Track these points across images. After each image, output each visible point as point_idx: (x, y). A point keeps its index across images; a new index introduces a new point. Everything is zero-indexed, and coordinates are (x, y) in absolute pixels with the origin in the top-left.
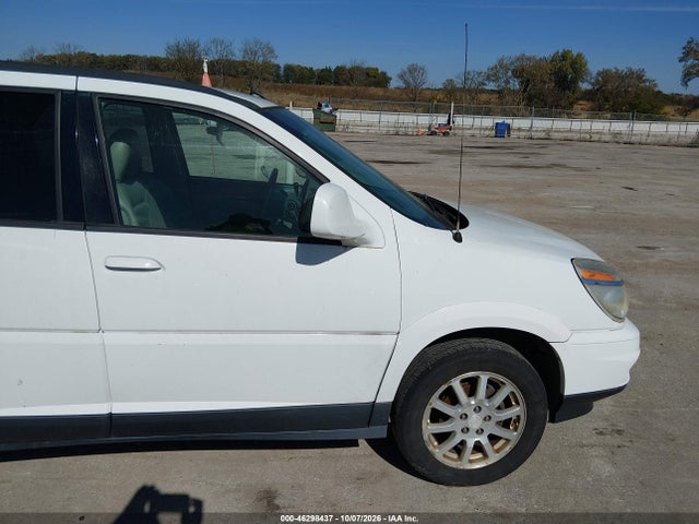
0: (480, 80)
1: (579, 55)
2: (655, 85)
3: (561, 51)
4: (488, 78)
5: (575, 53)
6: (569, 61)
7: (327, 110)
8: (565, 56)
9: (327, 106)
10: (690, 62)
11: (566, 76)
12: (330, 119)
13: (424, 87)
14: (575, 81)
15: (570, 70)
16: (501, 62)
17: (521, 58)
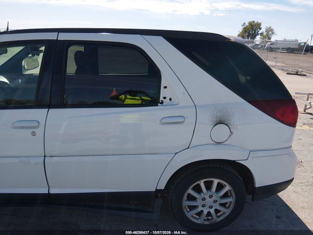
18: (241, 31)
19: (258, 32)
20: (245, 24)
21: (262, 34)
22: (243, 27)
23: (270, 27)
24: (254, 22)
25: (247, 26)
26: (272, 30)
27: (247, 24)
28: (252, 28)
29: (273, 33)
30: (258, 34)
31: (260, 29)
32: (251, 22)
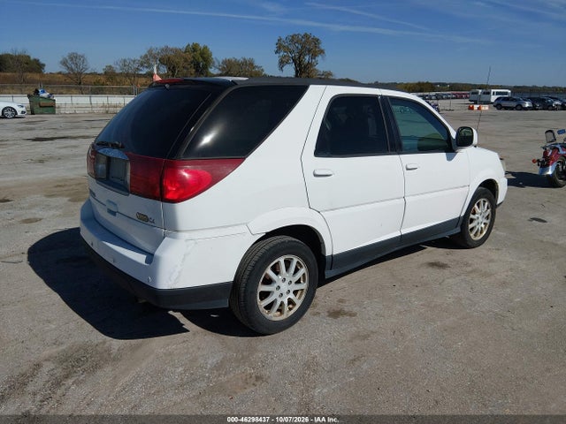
0: (136, 66)
1: (205, 47)
2: (263, 70)
3: (191, 44)
4: (142, 65)
5: (202, 46)
6: (199, 52)
7: (45, 95)
8: (195, 48)
9: (44, 92)
10: (281, 54)
11: (198, 64)
12: (50, 103)
13: (88, 72)
14: (206, 67)
15: (201, 59)
16: (150, 51)
17: (167, 49)
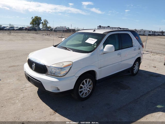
18: (31, 21)
19: (40, 22)
20: (33, 17)
21: (42, 23)
22: (32, 19)
23: (46, 20)
24: (37, 17)
25: (34, 19)
26: (47, 21)
27: (34, 18)
28: (37, 20)
29: (48, 23)
30: (40, 23)
31: (41, 20)
32: (36, 17)
